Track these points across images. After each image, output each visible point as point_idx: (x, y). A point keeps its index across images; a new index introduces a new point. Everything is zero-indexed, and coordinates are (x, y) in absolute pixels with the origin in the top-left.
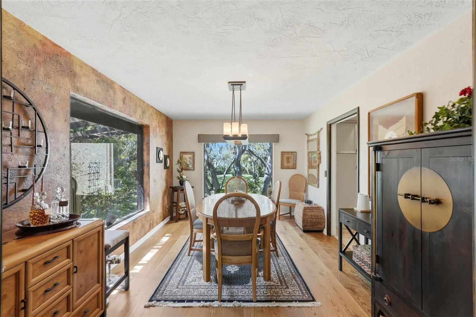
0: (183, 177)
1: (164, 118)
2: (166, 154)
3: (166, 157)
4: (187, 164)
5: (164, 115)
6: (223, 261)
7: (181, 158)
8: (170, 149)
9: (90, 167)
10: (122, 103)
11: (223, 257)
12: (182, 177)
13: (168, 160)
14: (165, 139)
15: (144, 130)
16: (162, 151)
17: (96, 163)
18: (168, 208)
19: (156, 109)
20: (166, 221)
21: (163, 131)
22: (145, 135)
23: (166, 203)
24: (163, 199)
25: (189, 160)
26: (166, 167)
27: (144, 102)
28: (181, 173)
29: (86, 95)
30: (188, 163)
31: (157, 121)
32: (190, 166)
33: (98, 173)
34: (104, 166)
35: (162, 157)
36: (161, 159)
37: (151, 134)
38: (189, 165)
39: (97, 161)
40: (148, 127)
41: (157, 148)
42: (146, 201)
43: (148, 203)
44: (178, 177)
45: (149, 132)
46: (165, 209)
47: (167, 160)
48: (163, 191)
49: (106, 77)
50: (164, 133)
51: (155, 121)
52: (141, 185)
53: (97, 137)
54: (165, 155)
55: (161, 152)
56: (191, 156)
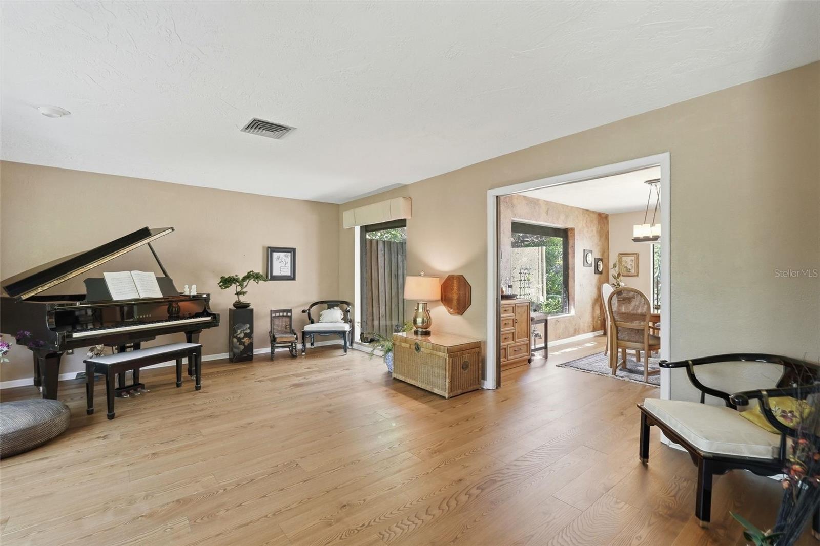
0: (620, 284)
1: (595, 216)
2: (599, 257)
3: (597, 261)
4: (628, 269)
5: (594, 212)
6: (618, 344)
7: (620, 261)
8: (605, 250)
9: (520, 273)
10: (546, 215)
11: (618, 341)
12: (618, 285)
13: (601, 264)
14: (596, 239)
15: (569, 233)
16: (592, 253)
17: (527, 269)
18: (600, 320)
19: (583, 208)
20: (596, 333)
21: (592, 231)
22: (570, 238)
23: (597, 314)
24: (593, 308)
25: (630, 263)
26: (597, 271)
27: (568, 206)
28: (618, 280)
29: (520, 217)
30: (630, 267)
31: (585, 222)
32: (633, 271)
33: (529, 280)
34: (535, 272)
35: (591, 260)
36: (589, 262)
37: (576, 237)
38: (630, 270)
39: (528, 267)
40: (572, 229)
41: (584, 250)
42: (571, 305)
43: (572, 307)
44: (613, 284)
45: (574, 235)
46: (596, 320)
47: (599, 264)
48: (593, 299)
49: (533, 198)
50: (595, 232)
51: (581, 222)
52: (566, 288)
53: (528, 241)
54: (596, 257)
55: (590, 254)
56: (633, 258)
